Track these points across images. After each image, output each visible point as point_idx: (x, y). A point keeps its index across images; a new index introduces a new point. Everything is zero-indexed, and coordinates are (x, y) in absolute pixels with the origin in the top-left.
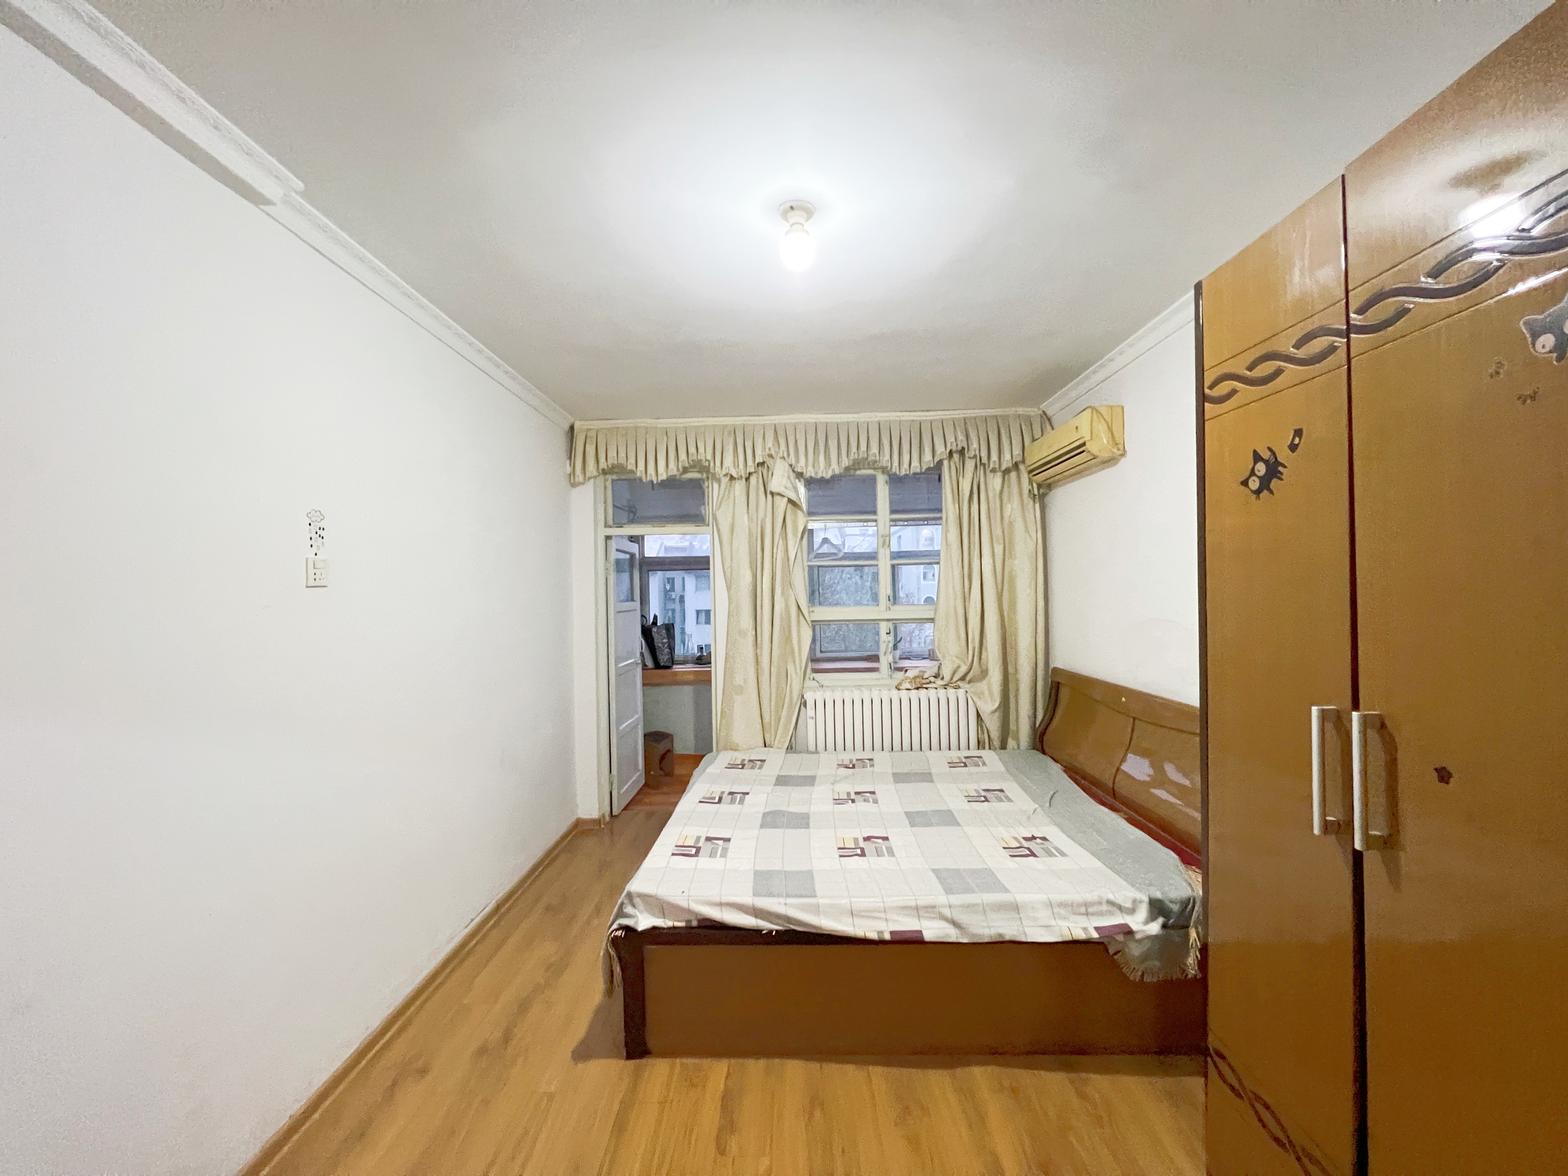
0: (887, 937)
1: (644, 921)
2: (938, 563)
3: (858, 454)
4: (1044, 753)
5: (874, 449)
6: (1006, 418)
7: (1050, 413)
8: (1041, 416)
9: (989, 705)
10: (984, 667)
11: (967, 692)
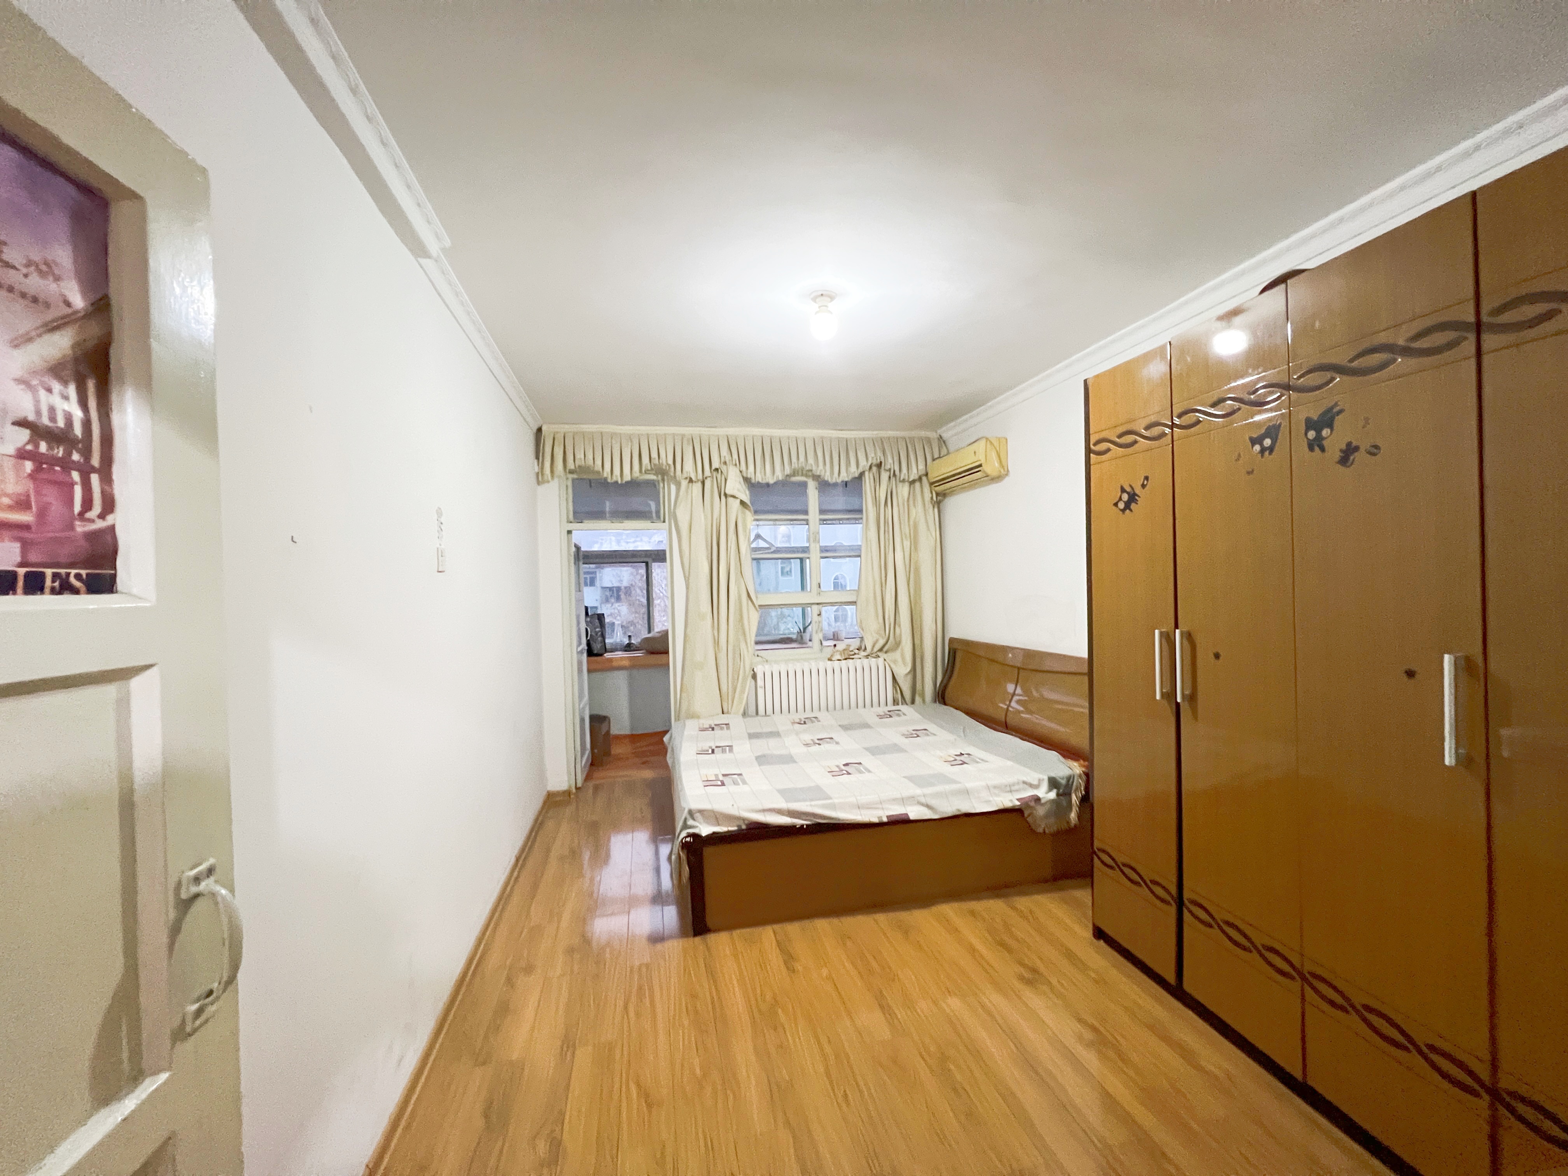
0: (885, 820)
1: (705, 830)
2: (859, 556)
3: (798, 463)
4: (945, 704)
5: (811, 461)
6: (912, 439)
7: (945, 436)
8: (939, 439)
9: (903, 670)
10: (898, 640)
11: (885, 660)
